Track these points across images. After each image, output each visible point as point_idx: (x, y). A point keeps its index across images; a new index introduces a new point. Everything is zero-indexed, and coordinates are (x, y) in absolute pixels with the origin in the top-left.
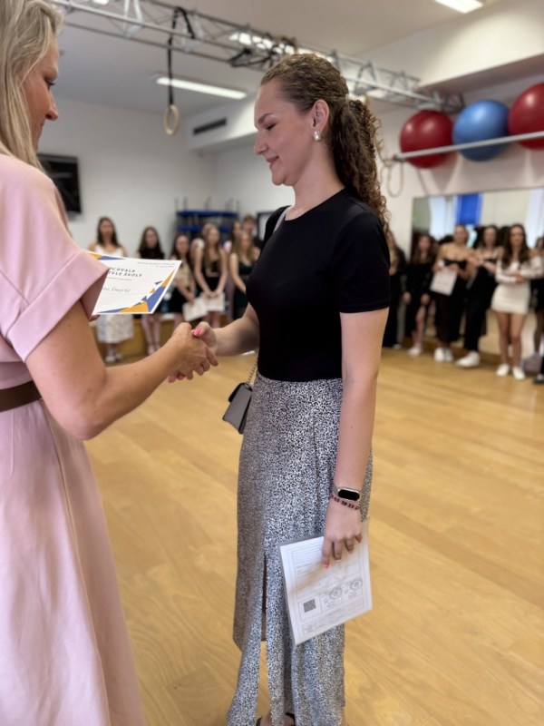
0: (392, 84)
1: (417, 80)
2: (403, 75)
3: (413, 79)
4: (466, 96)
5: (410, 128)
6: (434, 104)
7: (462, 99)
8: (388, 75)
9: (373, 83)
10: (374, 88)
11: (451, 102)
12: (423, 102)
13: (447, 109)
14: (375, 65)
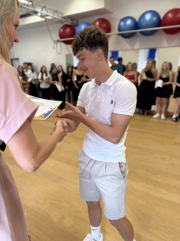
0: (54, 15)
1: (62, 14)
2: (57, 11)
3: (61, 13)
4: (79, 20)
5: (62, 30)
6: (69, 22)
7: (77, 22)
8: (52, 11)
9: (47, 14)
10: (47, 16)
11: (74, 22)
12: (65, 22)
13: (73, 25)
14: (47, 7)
